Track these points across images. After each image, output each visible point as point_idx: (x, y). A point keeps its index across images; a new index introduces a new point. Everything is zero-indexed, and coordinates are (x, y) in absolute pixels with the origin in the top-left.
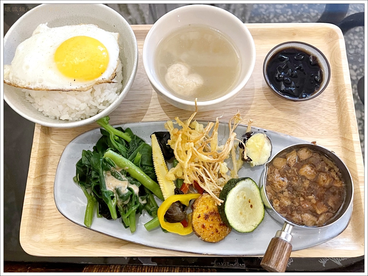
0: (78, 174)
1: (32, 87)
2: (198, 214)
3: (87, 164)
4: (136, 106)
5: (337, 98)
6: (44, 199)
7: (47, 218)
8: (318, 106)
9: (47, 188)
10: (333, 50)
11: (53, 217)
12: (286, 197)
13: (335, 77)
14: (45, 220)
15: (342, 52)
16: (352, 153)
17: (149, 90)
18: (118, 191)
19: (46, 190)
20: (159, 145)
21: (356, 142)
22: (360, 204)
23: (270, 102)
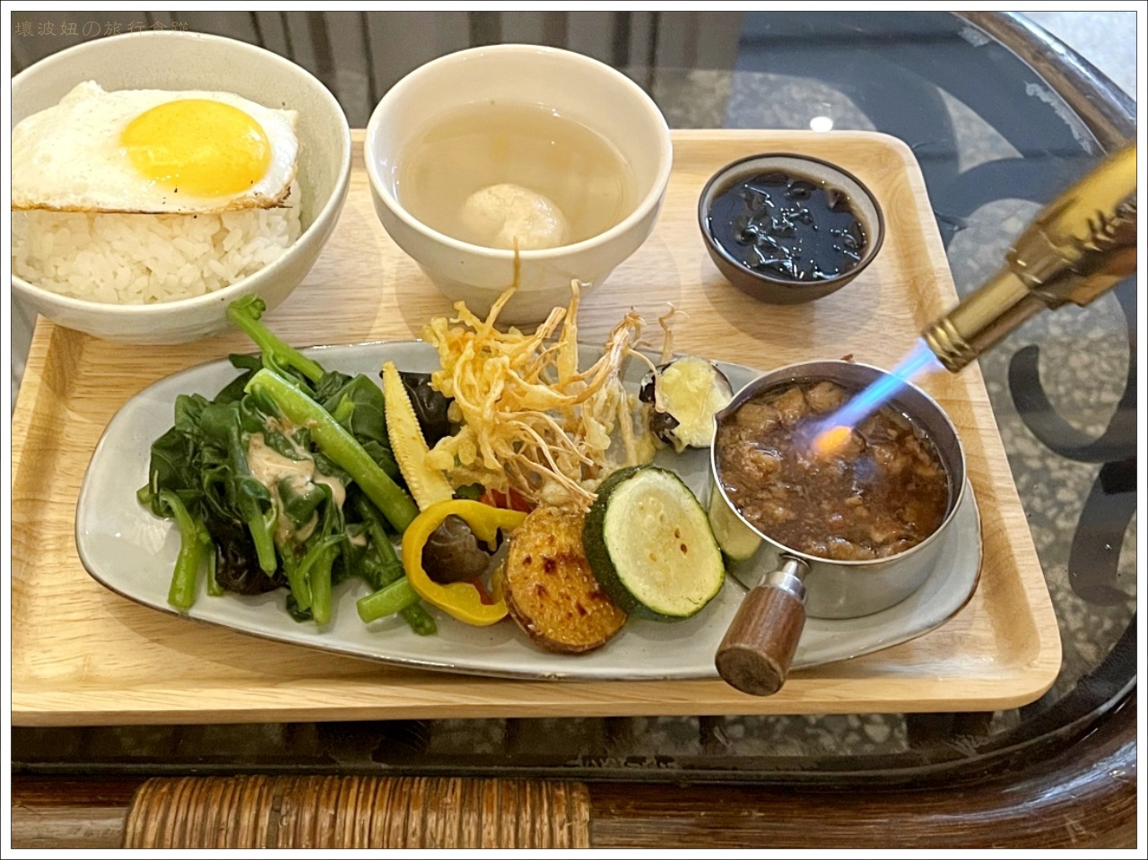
0: (157, 473)
1: (57, 204)
2: (525, 555)
3: (188, 430)
4: (333, 327)
5: (916, 307)
6: (33, 566)
7: (41, 619)
8: (865, 327)
9: (45, 537)
10: (893, 194)
11: (59, 617)
12: (779, 499)
13: (906, 256)
14: (32, 626)
15: (916, 196)
16: (970, 431)
17: (372, 287)
18: (283, 488)
19: (43, 544)
20: (405, 393)
21: (981, 405)
22: (1007, 558)
23: (725, 318)
